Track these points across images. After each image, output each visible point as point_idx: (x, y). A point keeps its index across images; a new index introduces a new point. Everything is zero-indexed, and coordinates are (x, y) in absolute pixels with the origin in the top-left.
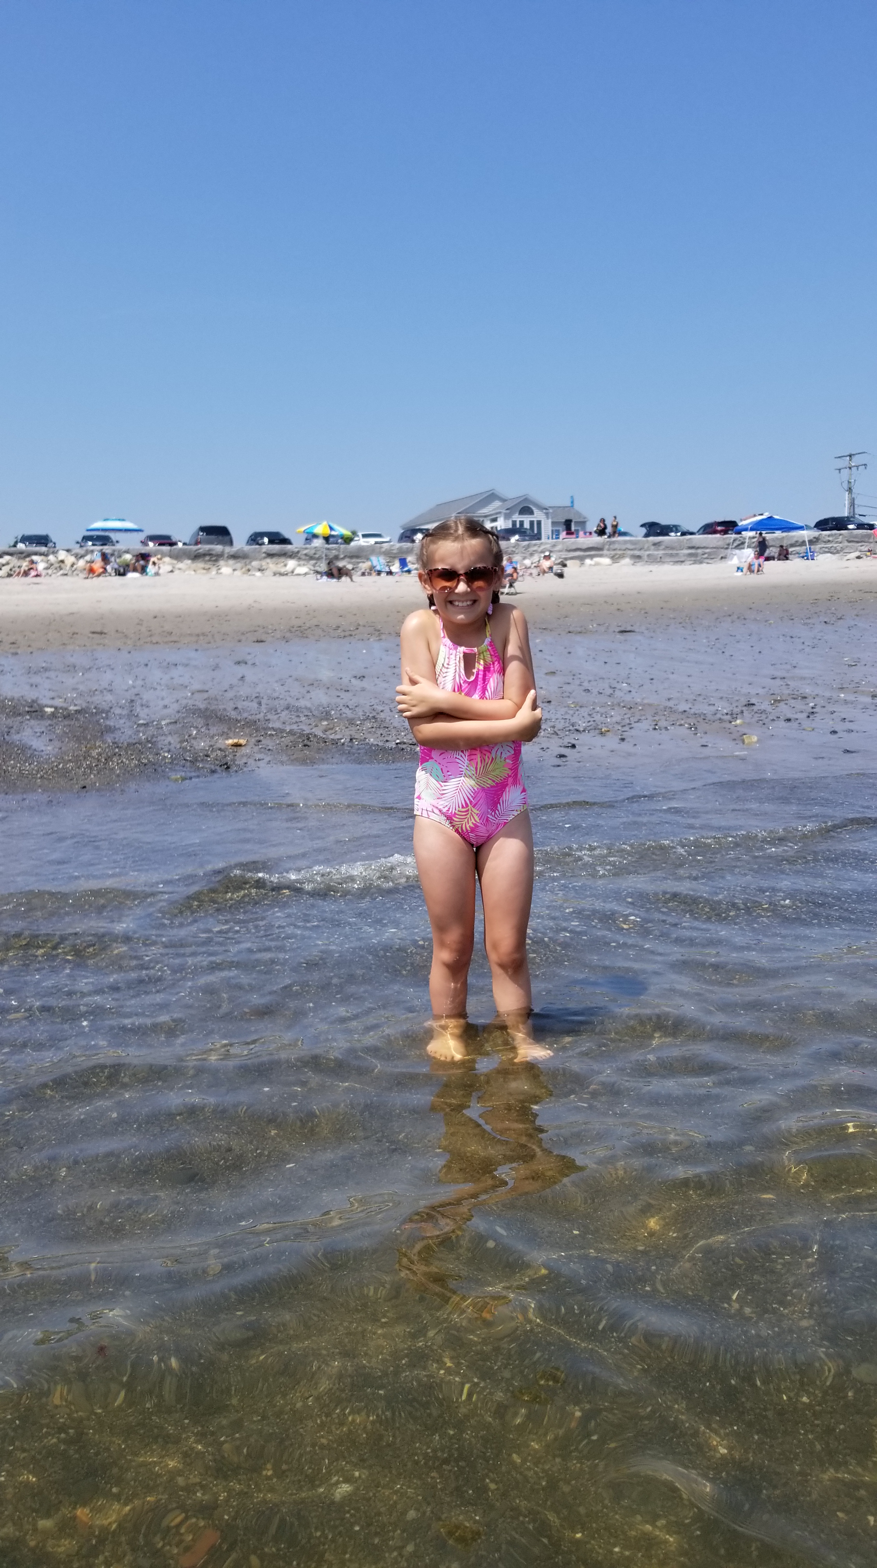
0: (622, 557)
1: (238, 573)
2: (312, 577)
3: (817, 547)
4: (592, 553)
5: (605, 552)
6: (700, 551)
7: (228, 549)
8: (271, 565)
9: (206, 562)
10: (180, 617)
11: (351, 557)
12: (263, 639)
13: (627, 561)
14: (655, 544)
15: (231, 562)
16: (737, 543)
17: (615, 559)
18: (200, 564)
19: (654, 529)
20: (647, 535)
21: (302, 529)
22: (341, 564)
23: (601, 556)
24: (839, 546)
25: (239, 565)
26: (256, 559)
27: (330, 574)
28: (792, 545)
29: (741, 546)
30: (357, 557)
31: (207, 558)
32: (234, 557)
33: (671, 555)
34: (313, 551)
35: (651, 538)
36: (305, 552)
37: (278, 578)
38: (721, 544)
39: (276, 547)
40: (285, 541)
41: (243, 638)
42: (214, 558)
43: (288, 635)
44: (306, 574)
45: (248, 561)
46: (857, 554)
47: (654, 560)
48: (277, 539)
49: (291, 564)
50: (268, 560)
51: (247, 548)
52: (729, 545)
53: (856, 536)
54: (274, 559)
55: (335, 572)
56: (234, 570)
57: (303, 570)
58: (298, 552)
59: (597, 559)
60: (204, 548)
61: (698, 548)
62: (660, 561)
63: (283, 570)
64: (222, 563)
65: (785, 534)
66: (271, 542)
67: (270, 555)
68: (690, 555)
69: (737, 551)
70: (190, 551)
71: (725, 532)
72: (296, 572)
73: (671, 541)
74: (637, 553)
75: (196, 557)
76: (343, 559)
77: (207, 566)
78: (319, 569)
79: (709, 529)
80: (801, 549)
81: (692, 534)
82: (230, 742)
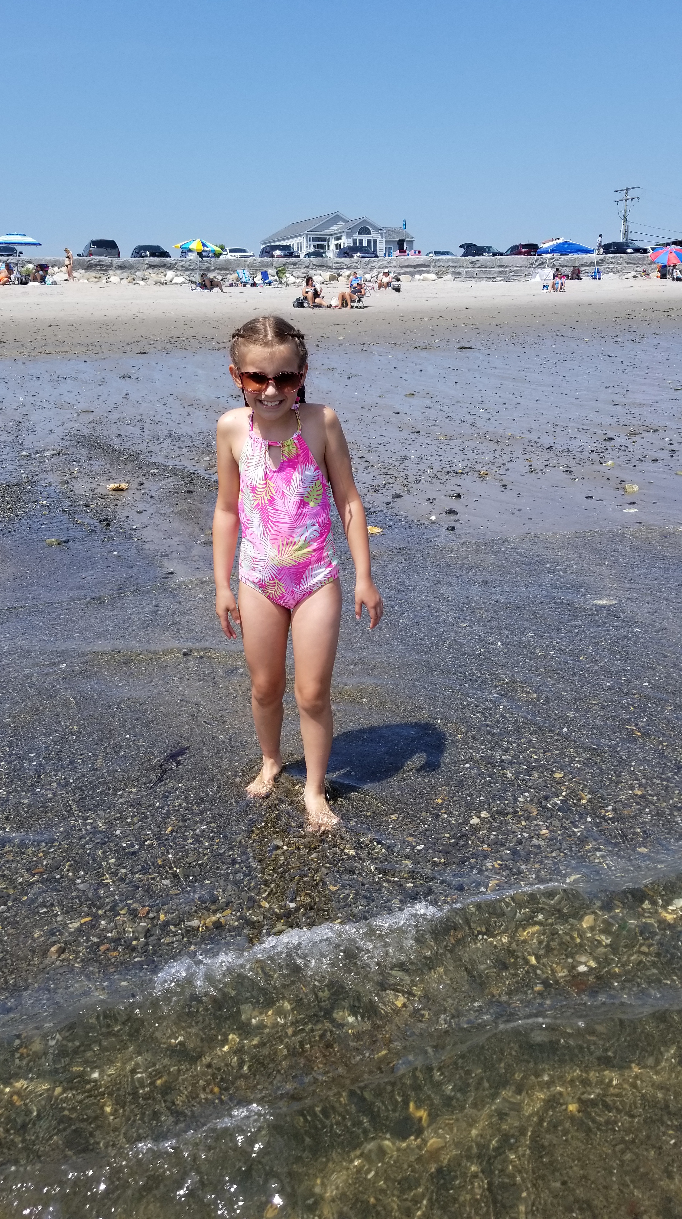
0: (445, 273)
1: (124, 282)
2: (188, 286)
3: (602, 268)
4: (421, 269)
5: (432, 269)
6: (508, 269)
7: (115, 261)
8: (154, 275)
9: (97, 271)
10: (73, 326)
11: (221, 269)
12: (147, 351)
13: (449, 277)
14: (472, 263)
15: (119, 272)
16: (538, 263)
17: (439, 275)
18: (93, 274)
19: (471, 250)
20: (465, 255)
21: (179, 245)
22: (211, 275)
23: (428, 272)
24: (619, 267)
25: (125, 275)
26: (139, 270)
27: (203, 286)
28: (582, 266)
29: (542, 265)
30: (226, 269)
31: (98, 268)
32: (121, 267)
33: (485, 272)
34: (188, 263)
35: (469, 258)
36: (181, 264)
37: (159, 288)
38: (525, 263)
39: (157, 260)
40: (165, 254)
41: (128, 348)
42: (105, 268)
43: (168, 346)
44: (182, 284)
45: (133, 271)
46: (634, 274)
47: (470, 276)
48: (158, 252)
49: (170, 274)
50: (150, 271)
51: (132, 260)
52: (532, 264)
53: (633, 259)
54: (155, 270)
55: (207, 283)
56: (122, 279)
57: (180, 280)
58: (176, 264)
59: (425, 275)
60: (96, 259)
61: (507, 266)
62: (475, 277)
63: (163, 279)
64: (111, 272)
65: (576, 256)
66: (153, 255)
67: (152, 266)
68: (500, 272)
69: (539, 270)
70: (84, 261)
71: (529, 254)
72: (174, 281)
73: (485, 260)
74: (457, 270)
75: (89, 267)
76: (214, 270)
77: (99, 276)
78: (194, 280)
79: (516, 250)
80: (591, 269)
81: (502, 254)
82: (112, 486)
